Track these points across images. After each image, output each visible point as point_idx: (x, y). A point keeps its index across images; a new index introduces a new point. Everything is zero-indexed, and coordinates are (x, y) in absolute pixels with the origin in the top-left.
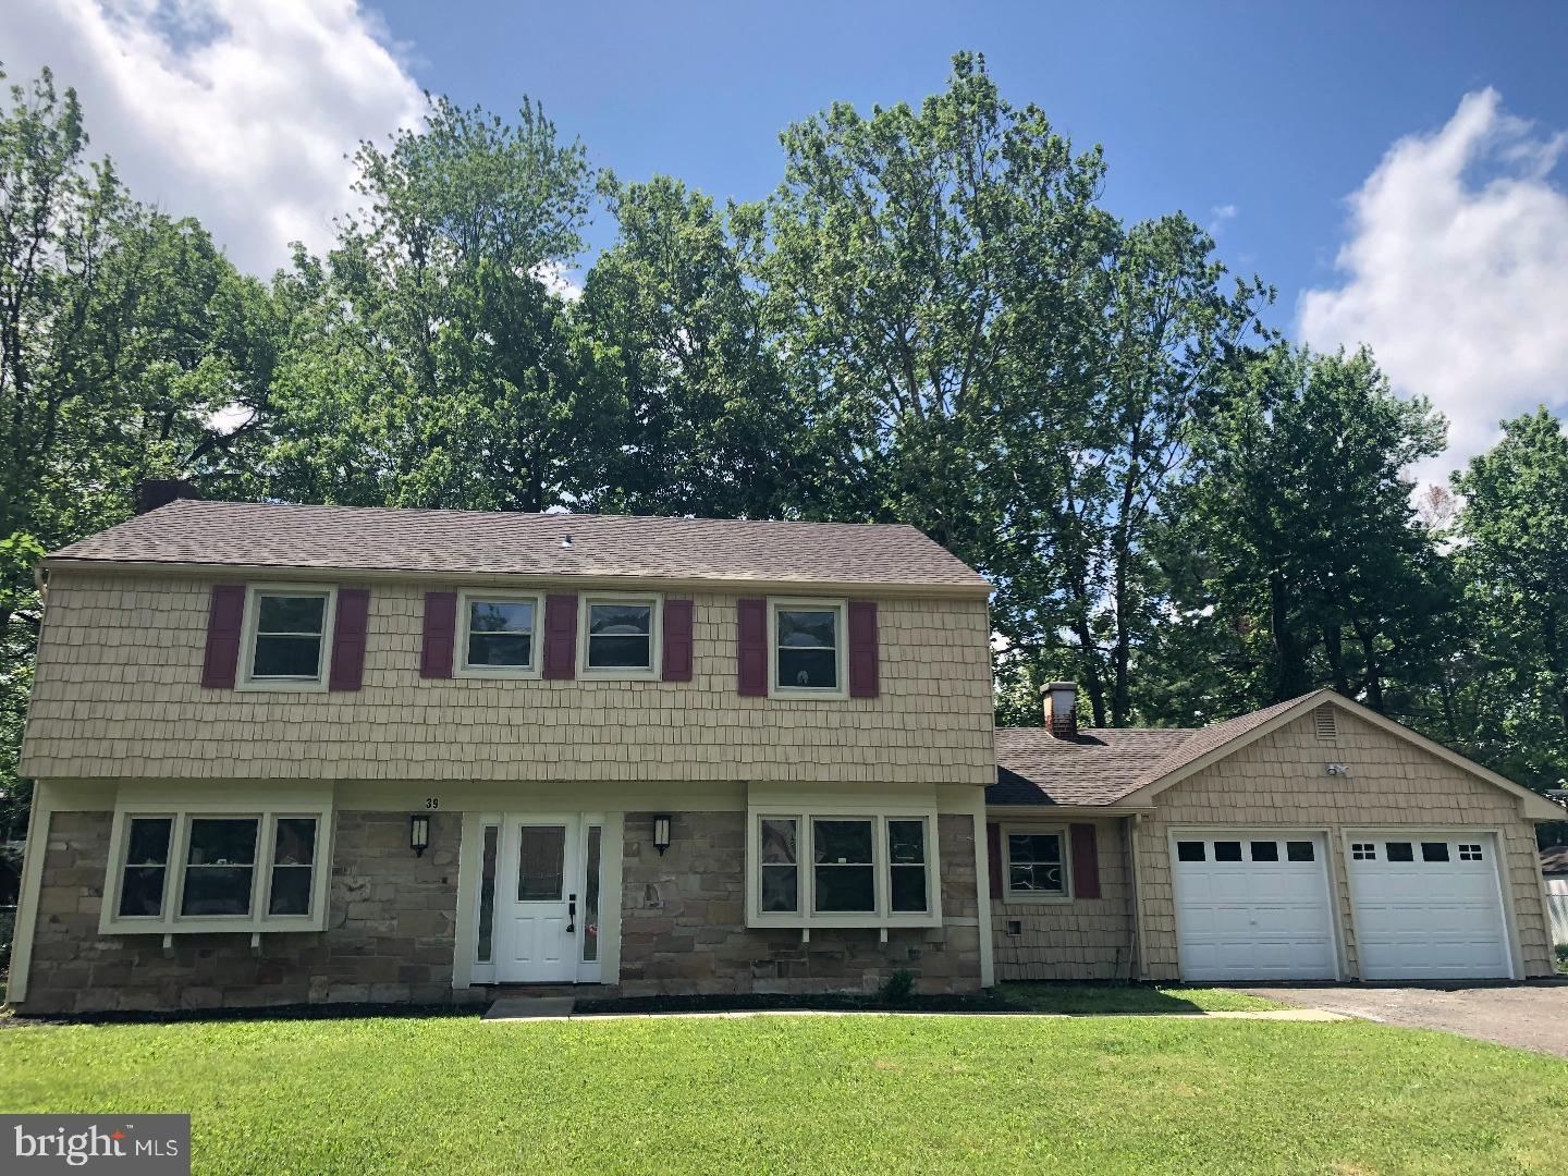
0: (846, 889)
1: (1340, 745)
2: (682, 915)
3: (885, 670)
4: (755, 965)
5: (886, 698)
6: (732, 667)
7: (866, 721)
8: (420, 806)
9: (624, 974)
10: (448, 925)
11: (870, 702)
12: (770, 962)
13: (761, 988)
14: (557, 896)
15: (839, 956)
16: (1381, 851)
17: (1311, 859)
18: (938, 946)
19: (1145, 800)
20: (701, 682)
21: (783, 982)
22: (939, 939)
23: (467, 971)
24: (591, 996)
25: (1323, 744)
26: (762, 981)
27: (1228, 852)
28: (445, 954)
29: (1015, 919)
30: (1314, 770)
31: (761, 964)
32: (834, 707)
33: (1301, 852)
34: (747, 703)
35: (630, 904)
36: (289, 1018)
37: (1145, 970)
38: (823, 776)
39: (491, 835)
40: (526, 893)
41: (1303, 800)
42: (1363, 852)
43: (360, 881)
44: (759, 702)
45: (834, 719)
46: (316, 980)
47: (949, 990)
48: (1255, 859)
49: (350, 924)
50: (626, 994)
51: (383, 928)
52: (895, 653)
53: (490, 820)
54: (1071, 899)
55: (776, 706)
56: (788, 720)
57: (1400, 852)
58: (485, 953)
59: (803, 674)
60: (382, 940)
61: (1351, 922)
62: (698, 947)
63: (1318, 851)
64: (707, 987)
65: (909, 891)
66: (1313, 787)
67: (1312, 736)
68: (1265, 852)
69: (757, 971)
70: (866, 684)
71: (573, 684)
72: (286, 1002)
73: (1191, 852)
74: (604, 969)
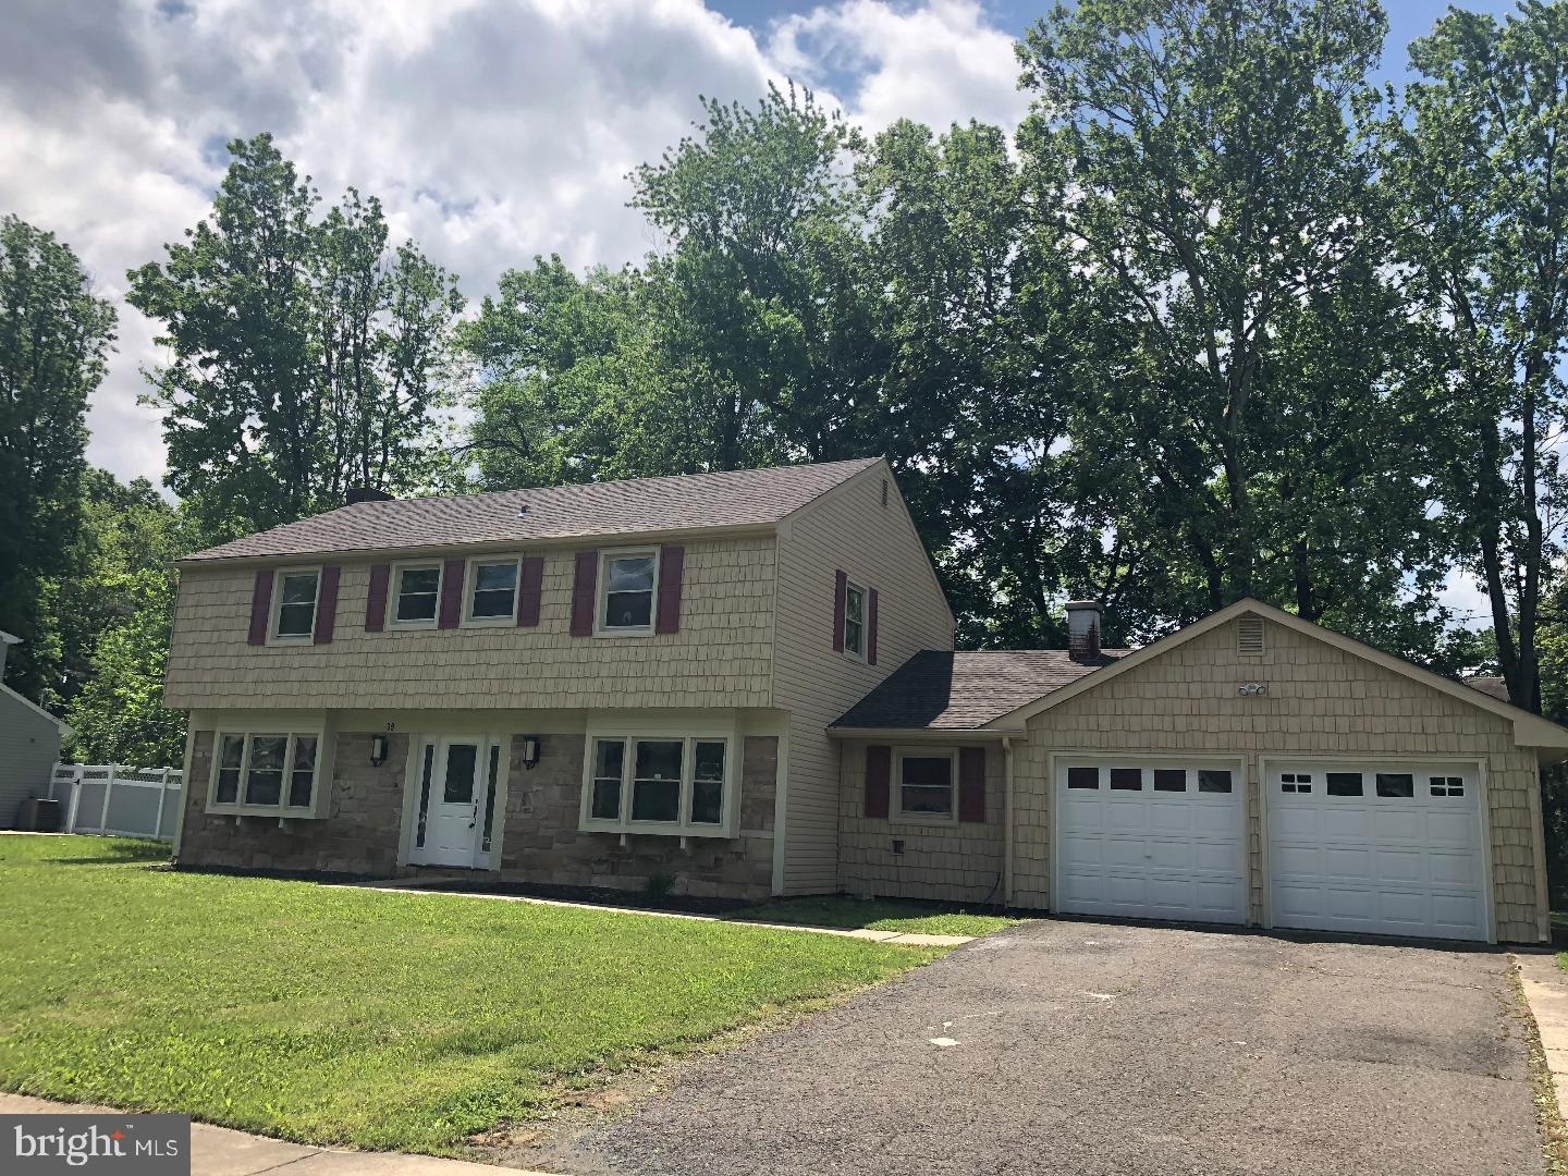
0: (658, 802)
1: (1266, 660)
2: (546, 818)
3: (685, 608)
4: (595, 863)
5: (684, 633)
6: (567, 612)
7: (666, 654)
8: (381, 729)
9: (505, 864)
10: (395, 819)
11: (671, 637)
12: (607, 861)
13: (598, 882)
14: (468, 799)
15: (658, 859)
16: (1319, 784)
17: (1228, 790)
18: (739, 855)
19: (1019, 722)
20: (544, 626)
21: (613, 878)
22: (740, 849)
23: (408, 854)
24: (481, 879)
25: (1242, 660)
26: (598, 877)
27: (1126, 779)
28: (393, 840)
29: (899, 838)
30: (1229, 691)
31: (600, 862)
32: (644, 642)
33: (1217, 781)
34: (577, 642)
35: (511, 808)
36: (306, 880)
37: (1009, 896)
38: (630, 703)
39: (429, 750)
40: (449, 798)
41: (1213, 724)
42: (1296, 783)
43: (349, 783)
44: (586, 641)
45: (642, 653)
46: (321, 853)
47: (745, 896)
48: (1157, 788)
49: (343, 816)
50: (504, 879)
51: (358, 818)
52: (695, 592)
53: (429, 740)
54: (955, 822)
55: (598, 644)
56: (607, 655)
57: (1344, 784)
58: (421, 841)
59: (628, 615)
60: (359, 827)
61: (1259, 862)
62: (556, 846)
63: (1238, 782)
64: (560, 878)
65: (707, 805)
66: (1227, 709)
67: (1231, 652)
68: (1170, 781)
69: (596, 868)
70: (669, 623)
71: (458, 632)
72: (305, 868)
73: (1083, 778)
74: (491, 861)
